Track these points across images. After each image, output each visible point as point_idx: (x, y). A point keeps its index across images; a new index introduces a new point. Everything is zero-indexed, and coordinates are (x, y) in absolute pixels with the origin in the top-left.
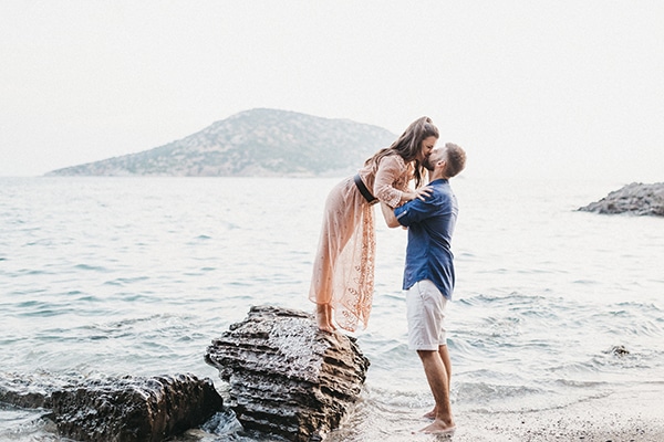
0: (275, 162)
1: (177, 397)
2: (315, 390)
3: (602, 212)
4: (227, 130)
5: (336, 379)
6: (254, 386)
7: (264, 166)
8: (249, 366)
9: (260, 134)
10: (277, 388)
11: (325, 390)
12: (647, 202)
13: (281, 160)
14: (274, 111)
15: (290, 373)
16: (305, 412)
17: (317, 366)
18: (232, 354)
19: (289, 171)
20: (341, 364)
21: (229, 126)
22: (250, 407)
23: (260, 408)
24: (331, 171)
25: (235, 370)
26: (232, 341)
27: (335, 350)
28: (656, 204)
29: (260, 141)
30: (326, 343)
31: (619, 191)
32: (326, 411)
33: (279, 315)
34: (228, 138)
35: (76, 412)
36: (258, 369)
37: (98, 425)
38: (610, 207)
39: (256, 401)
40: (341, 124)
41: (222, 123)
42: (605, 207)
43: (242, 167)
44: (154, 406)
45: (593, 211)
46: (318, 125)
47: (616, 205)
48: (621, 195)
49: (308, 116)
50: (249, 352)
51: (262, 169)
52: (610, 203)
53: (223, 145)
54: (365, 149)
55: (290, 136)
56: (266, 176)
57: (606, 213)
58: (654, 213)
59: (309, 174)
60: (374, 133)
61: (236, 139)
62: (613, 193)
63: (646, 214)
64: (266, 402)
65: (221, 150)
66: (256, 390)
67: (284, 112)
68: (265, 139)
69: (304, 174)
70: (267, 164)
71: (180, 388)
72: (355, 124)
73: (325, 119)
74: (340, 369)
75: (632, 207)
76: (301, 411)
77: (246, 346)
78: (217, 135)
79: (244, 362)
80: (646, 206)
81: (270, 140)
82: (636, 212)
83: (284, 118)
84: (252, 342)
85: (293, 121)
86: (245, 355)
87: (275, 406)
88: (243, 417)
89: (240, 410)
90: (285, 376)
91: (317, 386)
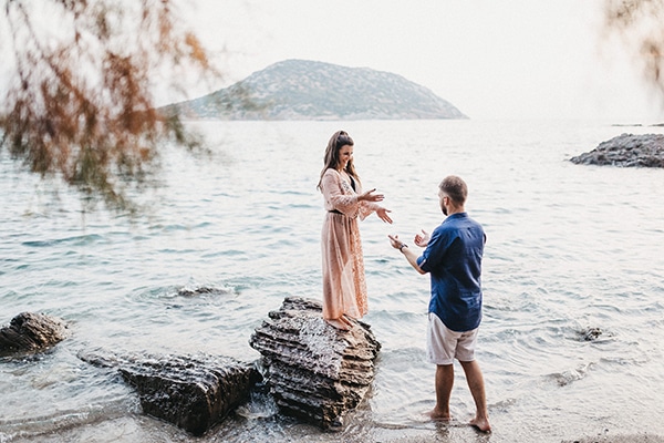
0: (306, 107)
1: (229, 387)
2: (336, 385)
3: (592, 162)
4: (264, 80)
5: (353, 372)
6: (288, 378)
7: (295, 110)
8: (283, 359)
9: (292, 83)
10: (307, 381)
11: (344, 383)
12: (636, 154)
13: (310, 105)
14: (303, 62)
15: (317, 370)
16: (328, 403)
17: (337, 365)
18: (271, 347)
19: (319, 115)
20: (357, 358)
21: (266, 76)
22: (285, 395)
23: (293, 397)
24: (353, 114)
25: (273, 361)
26: (270, 333)
27: (352, 348)
28: (643, 156)
29: (293, 89)
30: (345, 342)
31: (610, 142)
32: (345, 400)
33: (308, 307)
34: (266, 86)
35: (154, 393)
36: (292, 363)
37: (171, 407)
38: (601, 158)
39: (289, 391)
40: (362, 72)
41: (260, 73)
42: (596, 158)
43: (278, 111)
44: (212, 397)
45: (583, 162)
46: (342, 73)
47: (606, 156)
48: (612, 145)
49: (333, 66)
50: (284, 346)
51: (295, 113)
52: (601, 154)
53: (261, 93)
54: (382, 94)
55: (318, 84)
56: (298, 119)
57: (596, 163)
58: (641, 163)
59: (335, 117)
60: (390, 80)
61: (272, 88)
62: (604, 143)
63: (633, 165)
64: (297, 393)
65: (261, 97)
66: (290, 381)
67: (312, 63)
68: (297, 87)
69: (330, 118)
70: (299, 108)
71: (231, 379)
72: (374, 72)
73: (348, 68)
74: (356, 363)
75: (621, 158)
76: (325, 402)
77: (282, 340)
78: (256, 84)
79: (280, 355)
80: (634, 157)
81: (301, 88)
82: (625, 163)
83: (313, 67)
84: (285, 337)
85: (320, 70)
86: (280, 349)
87: (304, 396)
88: (279, 402)
89: (277, 396)
90: (313, 372)
91: (338, 381)
